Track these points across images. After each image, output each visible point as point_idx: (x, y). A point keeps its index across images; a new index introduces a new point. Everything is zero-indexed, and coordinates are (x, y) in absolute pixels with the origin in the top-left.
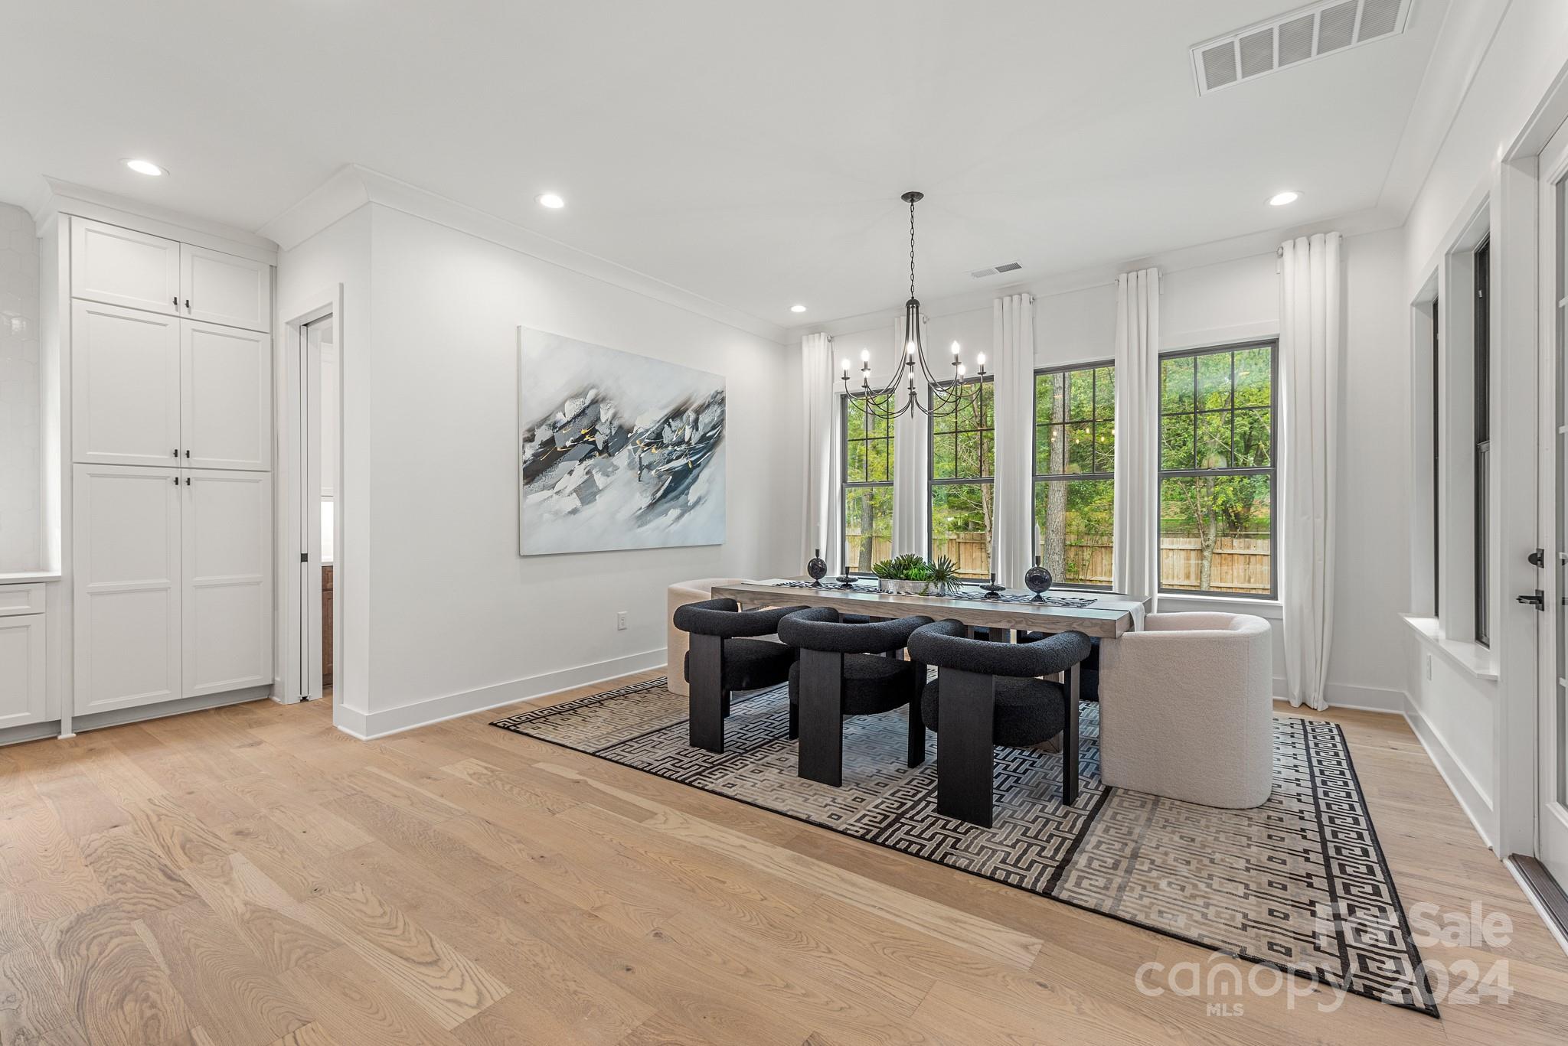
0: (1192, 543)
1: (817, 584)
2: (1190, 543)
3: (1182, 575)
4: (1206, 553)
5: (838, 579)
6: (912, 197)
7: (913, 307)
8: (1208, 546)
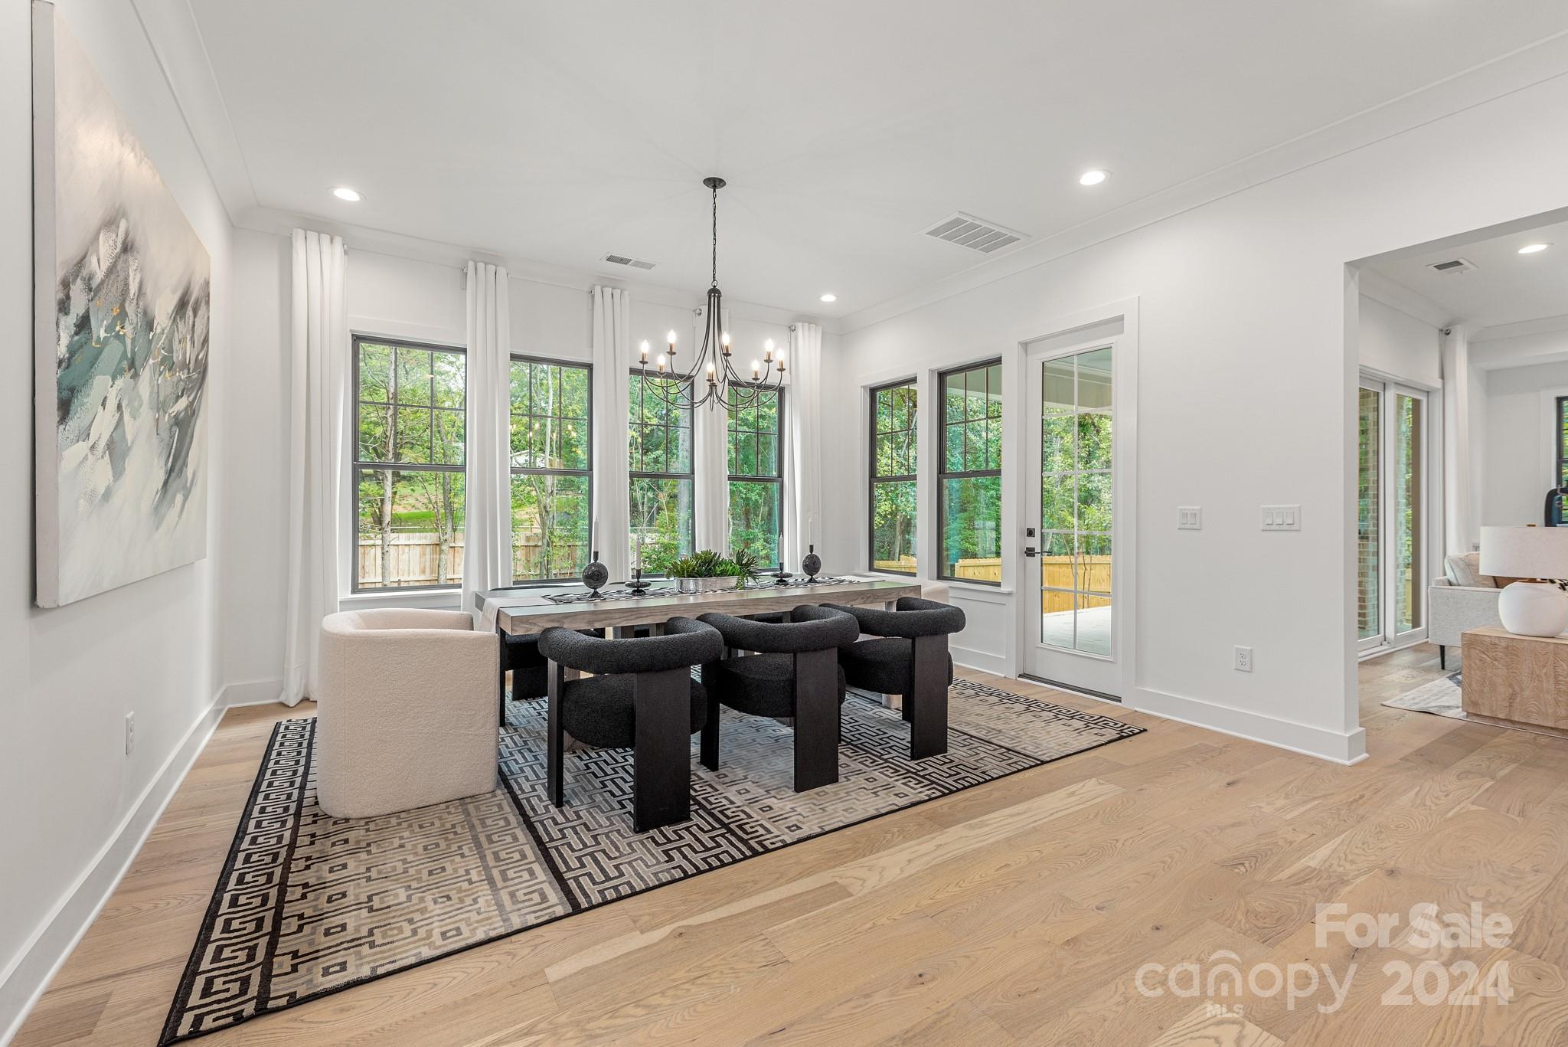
0: (431, 537)
1: (595, 595)
2: (426, 537)
3: (417, 570)
4: (444, 547)
5: (629, 585)
6: (715, 183)
7: (714, 296)
8: (446, 540)
